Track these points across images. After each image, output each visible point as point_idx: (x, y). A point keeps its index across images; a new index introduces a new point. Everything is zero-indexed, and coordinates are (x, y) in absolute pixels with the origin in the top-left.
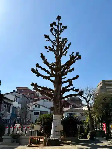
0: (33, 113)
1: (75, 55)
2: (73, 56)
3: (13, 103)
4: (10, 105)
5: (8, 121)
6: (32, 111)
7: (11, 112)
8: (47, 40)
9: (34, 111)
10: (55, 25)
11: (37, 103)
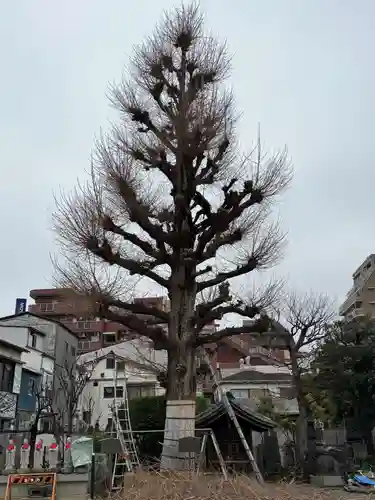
0: (99, 390)
1: (239, 187)
2: (234, 194)
3: (24, 357)
4: (13, 364)
5: (6, 424)
6: (96, 385)
7: (16, 389)
8: (141, 130)
9: (103, 385)
10: (172, 69)
11: (112, 352)
